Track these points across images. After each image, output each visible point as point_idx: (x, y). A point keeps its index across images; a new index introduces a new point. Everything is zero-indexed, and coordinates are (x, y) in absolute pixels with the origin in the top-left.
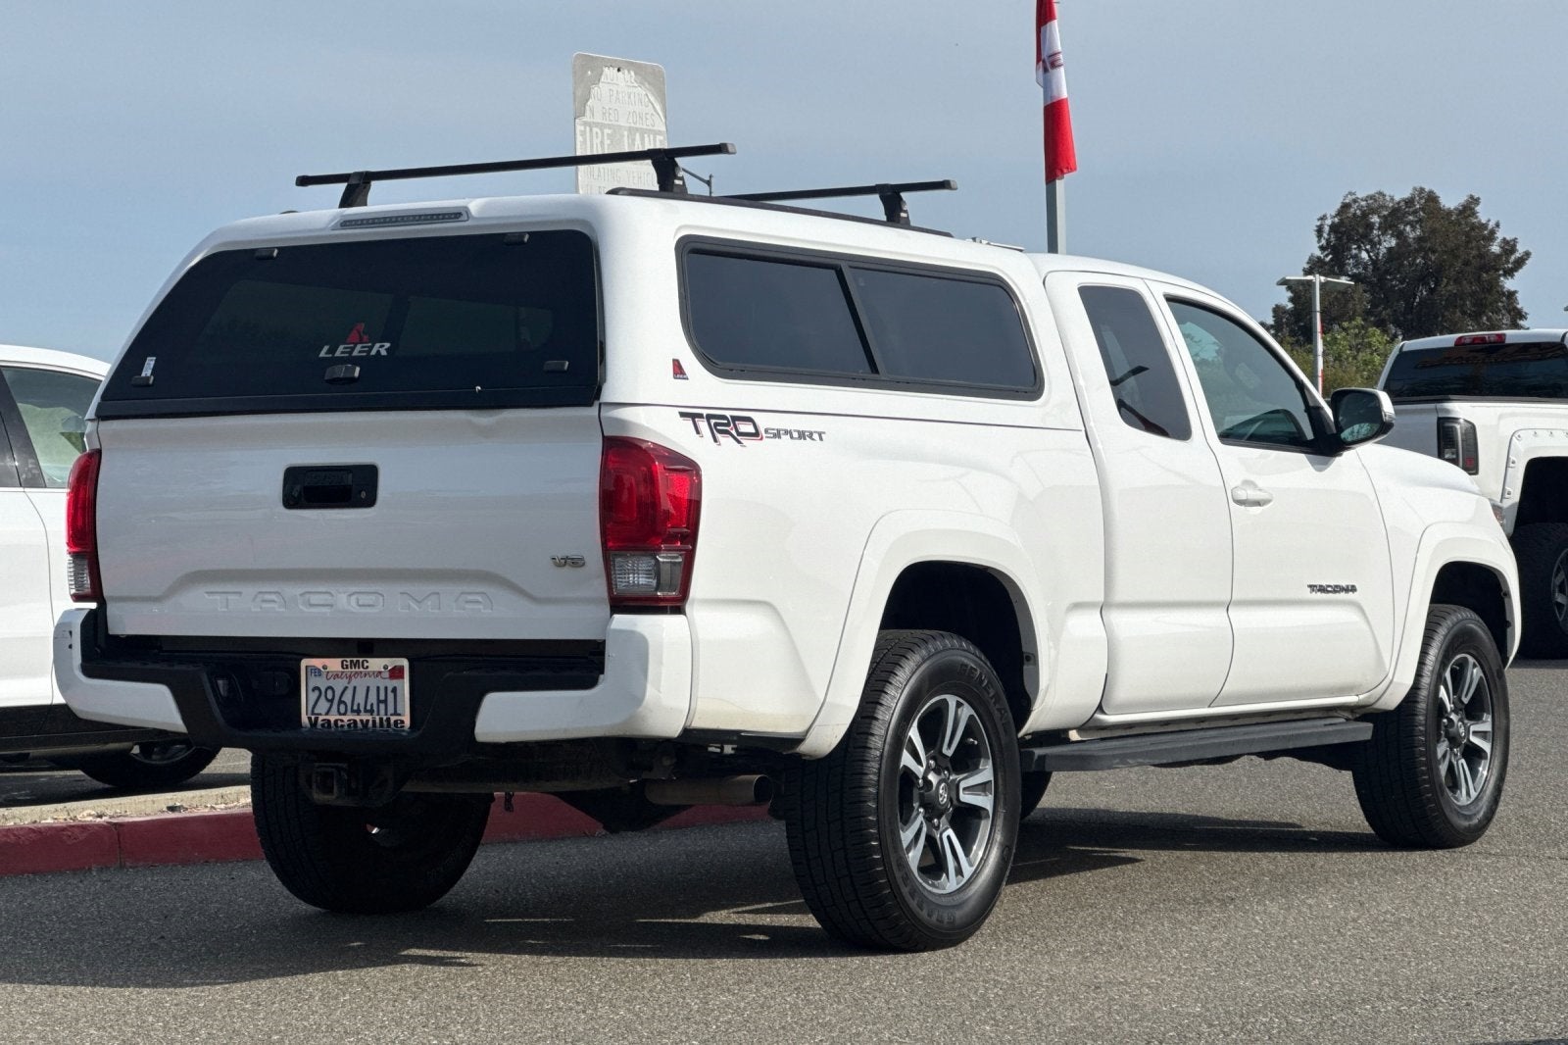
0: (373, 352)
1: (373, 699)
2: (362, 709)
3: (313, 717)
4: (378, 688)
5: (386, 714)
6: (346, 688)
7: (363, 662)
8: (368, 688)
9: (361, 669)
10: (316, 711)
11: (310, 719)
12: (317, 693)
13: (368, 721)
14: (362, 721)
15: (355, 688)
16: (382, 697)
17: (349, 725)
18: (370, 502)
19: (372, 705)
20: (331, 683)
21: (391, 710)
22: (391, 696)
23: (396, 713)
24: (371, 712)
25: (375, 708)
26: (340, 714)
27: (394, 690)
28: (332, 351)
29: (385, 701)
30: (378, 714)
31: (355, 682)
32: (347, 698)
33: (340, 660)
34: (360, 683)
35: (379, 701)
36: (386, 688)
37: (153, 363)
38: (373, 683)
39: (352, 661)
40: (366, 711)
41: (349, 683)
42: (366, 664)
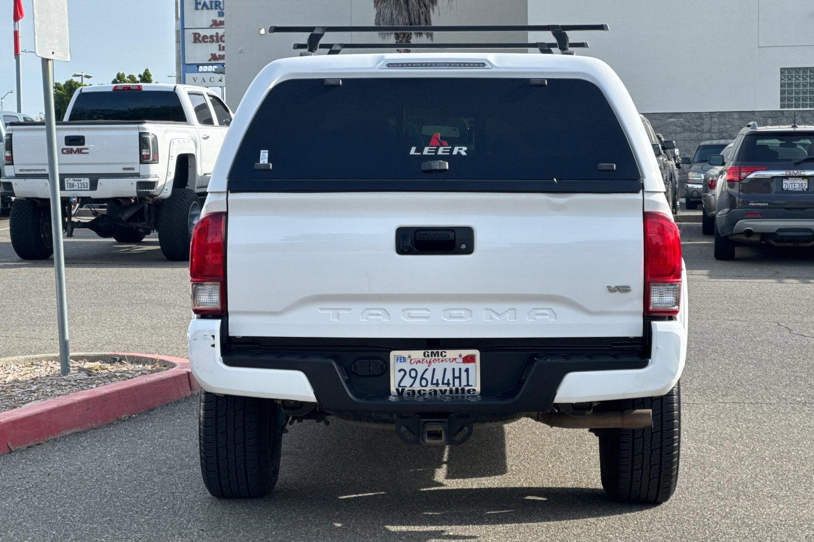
0: (455, 153)
1: (449, 376)
2: (440, 382)
3: (400, 389)
4: (454, 369)
5: (460, 385)
6: (427, 370)
7: (442, 353)
8: (445, 369)
9: (440, 357)
10: (401, 385)
11: (397, 390)
12: (402, 373)
13: (446, 390)
14: (441, 391)
15: (434, 370)
16: (457, 375)
17: (430, 394)
18: (469, 250)
19: (448, 380)
20: (415, 366)
21: (464, 383)
22: (464, 375)
23: (468, 385)
24: (448, 384)
25: (451, 382)
26: (422, 386)
27: (467, 370)
28: (419, 149)
29: (460, 378)
30: (454, 385)
31: (433, 365)
32: (428, 375)
33: (423, 351)
34: (439, 367)
35: (454, 378)
36: (460, 369)
37: (267, 155)
38: (449, 366)
39: (432, 353)
40: (443, 383)
41: (429, 366)
42: (444, 354)
